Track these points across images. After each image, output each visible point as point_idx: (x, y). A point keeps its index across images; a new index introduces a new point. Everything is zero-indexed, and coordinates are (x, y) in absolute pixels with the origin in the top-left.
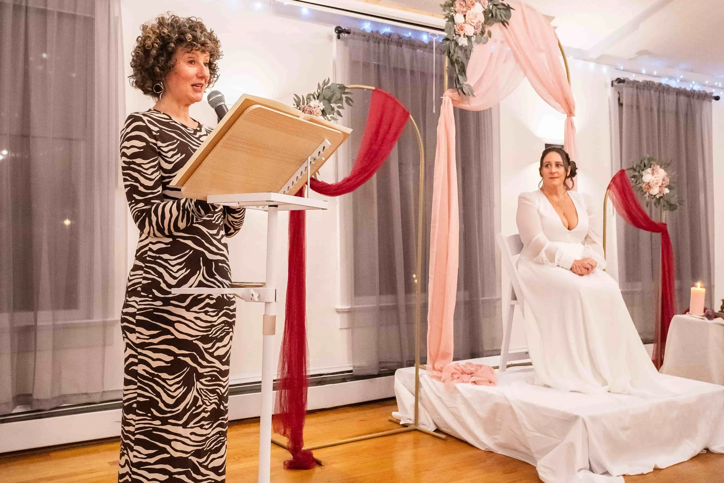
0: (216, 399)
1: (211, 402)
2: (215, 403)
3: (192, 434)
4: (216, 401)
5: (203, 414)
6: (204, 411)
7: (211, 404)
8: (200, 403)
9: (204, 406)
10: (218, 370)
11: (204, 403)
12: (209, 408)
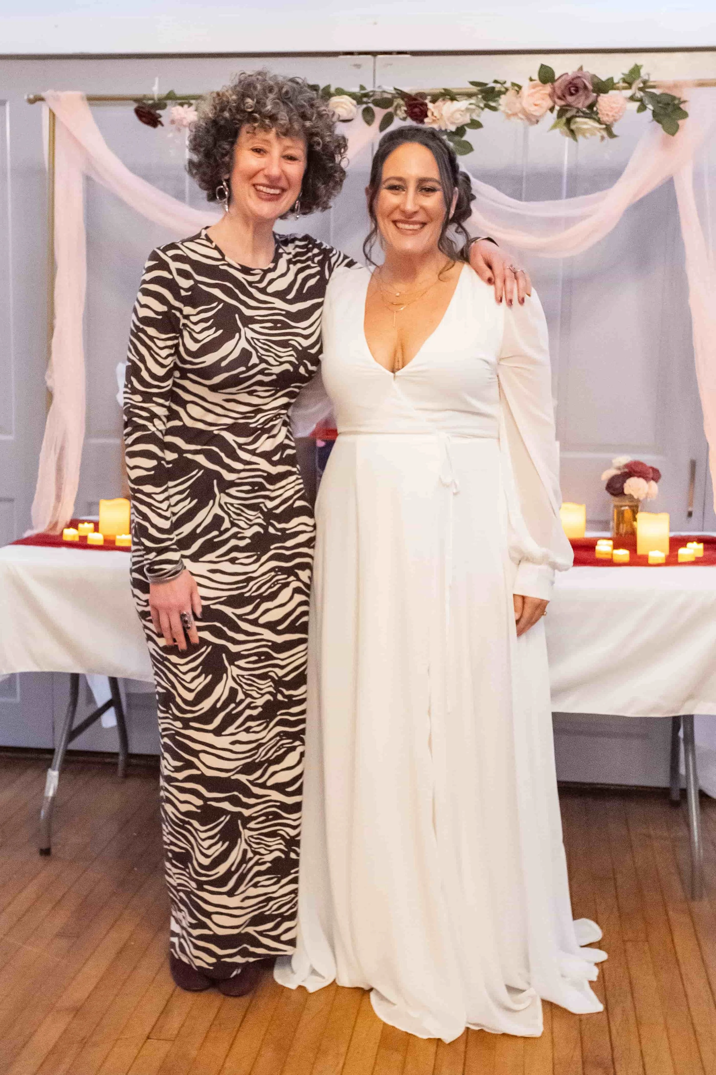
0: (271, 686)
1: (263, 692)
2: (270, 693)
3: (233, 743)
4: (271, 689)
5: (248, 712)
6: (248, 707)
7: (263, 695)
8: (241, 696)
9: (249, 700)
10: (270, 644)
11: (247, 695)
12: (260, 702)
